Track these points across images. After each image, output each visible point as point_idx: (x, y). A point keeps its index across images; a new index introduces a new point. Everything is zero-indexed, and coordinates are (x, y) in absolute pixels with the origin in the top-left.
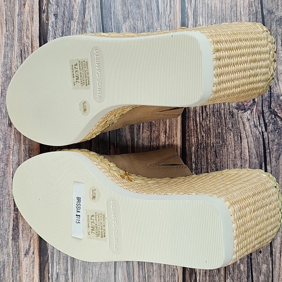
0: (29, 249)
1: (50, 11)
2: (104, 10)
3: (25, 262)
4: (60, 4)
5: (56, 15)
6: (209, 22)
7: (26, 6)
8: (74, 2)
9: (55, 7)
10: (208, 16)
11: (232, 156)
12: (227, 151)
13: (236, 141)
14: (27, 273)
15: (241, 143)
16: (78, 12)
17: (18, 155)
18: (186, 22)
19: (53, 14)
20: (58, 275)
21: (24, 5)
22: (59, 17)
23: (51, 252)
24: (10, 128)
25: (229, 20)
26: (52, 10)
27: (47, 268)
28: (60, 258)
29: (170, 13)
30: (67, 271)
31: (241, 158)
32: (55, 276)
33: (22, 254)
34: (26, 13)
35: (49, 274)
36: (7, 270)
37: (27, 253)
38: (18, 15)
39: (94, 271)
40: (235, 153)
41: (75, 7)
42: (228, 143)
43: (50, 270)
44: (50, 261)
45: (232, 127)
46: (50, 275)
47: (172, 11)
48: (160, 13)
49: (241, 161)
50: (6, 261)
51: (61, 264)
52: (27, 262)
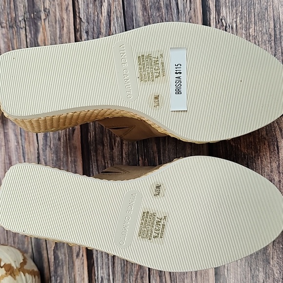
0: (79, 251)
1: (82, 30)
2: (126, 19)
3: (77, 263)
4: (89, 21)
5: (87, 32)
6: (234, 11)
7: (65, 28)
8: (101, 16)
9: (86, 24)
10: (232, 5)
11: (268, 169)
12: (262, 163)
13: (272, 152)
14: (79, 273)
15: (278, 153)
16: (105, 25)
17: (67, 166)
18: (208, 16)
19: (85, 31)
20: (102, 279)
21: (63, 27)
22: (90, 33)
23: (96, 257)
24: (59, 142)
25: (258, 4)
26: (84, 28)
27: (93, 271)
28: (103, 264)
29: (190, 9)
30: (109, 276)
31: (279, 172)
32: (100, 279)
33: (75, 255)
34: (65, 35)
35: (95, 276)
36: (65, 267)
37: (78, 255)
38: (59, 38)
39: (131, 280)
40: (271, 166)
41: (102, 21)
42: (262, 154)
43: (96, 272)
44: (95, 265)
45: (267, 134)
46: (96, 278)
47: (192, 7)
48: (180, 11)
49: (279, 176)
50: (64, 259)
51: (104, 269)
52: (79, 263)
